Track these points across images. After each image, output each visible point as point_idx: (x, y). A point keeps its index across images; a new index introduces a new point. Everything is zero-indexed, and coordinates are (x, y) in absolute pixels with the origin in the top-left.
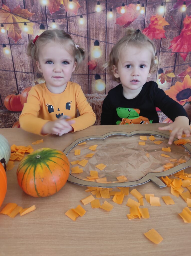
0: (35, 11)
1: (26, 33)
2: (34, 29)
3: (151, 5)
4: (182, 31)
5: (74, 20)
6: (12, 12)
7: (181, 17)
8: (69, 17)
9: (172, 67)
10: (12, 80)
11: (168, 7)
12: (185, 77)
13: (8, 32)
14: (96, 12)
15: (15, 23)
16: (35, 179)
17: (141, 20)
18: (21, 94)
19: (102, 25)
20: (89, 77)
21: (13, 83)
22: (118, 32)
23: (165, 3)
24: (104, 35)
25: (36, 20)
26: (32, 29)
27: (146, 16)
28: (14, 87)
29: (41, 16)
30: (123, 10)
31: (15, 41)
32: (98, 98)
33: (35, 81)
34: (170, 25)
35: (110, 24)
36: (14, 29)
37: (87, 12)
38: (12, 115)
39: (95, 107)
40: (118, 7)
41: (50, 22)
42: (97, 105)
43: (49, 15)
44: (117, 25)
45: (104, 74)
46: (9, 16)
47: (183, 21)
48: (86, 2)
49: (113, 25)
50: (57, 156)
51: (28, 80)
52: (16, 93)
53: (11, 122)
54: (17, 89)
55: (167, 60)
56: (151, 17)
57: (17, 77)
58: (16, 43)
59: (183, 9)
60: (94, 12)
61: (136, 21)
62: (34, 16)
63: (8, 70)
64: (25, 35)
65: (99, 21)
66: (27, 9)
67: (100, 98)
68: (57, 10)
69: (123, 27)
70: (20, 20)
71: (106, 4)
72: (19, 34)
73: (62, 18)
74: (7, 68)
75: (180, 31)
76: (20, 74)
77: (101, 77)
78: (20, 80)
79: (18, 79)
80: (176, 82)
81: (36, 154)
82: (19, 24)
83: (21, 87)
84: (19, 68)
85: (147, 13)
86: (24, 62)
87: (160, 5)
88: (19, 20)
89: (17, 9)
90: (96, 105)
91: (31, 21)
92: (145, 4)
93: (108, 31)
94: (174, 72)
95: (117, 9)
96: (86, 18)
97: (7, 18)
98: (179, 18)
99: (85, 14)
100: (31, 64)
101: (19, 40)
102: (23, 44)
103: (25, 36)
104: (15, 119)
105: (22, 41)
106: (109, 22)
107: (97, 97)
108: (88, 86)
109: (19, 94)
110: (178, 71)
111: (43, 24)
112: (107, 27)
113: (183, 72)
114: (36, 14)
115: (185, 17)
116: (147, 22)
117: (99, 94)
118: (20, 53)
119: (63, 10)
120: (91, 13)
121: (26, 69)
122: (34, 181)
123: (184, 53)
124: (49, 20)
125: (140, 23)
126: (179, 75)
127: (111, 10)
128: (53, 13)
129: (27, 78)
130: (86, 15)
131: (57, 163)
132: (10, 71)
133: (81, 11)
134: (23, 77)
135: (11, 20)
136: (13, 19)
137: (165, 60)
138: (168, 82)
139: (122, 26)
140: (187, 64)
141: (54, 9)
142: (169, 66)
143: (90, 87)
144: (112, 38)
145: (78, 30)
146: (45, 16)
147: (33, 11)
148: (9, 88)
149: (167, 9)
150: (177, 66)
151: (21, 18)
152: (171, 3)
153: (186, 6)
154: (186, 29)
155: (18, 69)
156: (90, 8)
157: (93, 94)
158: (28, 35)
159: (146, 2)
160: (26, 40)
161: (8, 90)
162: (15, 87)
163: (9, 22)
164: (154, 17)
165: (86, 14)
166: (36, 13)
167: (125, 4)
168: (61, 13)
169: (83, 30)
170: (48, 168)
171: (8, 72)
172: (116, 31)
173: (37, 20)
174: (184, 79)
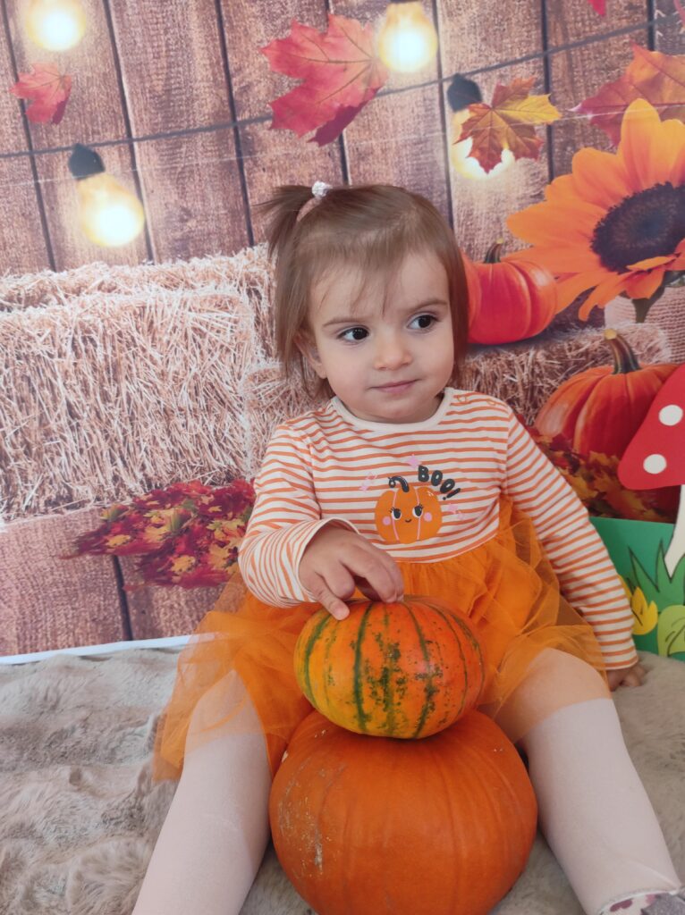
9: (527, 59)
12: (625, 117)
20: (34, 167)
32: (109, 291)
39: (105, 348)
42: (108, 332)
45: (119, 142)
55: (487, 20)
67: (121, 285)
77: (106, 160)
80: (576, 150)
90: (105, 334)
94: (547, 90)
107: (102, 283)
108: (39, 221)
110: (572, 82)
113: (609, 85)
117: (110, 266)
126: (586, 108)
137: (472, 19)
138: (525, 155)
140: (619, 32)
142: (511, 58)
143: (50, 225)
150: (557, 49)
157: (76, 271)
174: (624, 127)
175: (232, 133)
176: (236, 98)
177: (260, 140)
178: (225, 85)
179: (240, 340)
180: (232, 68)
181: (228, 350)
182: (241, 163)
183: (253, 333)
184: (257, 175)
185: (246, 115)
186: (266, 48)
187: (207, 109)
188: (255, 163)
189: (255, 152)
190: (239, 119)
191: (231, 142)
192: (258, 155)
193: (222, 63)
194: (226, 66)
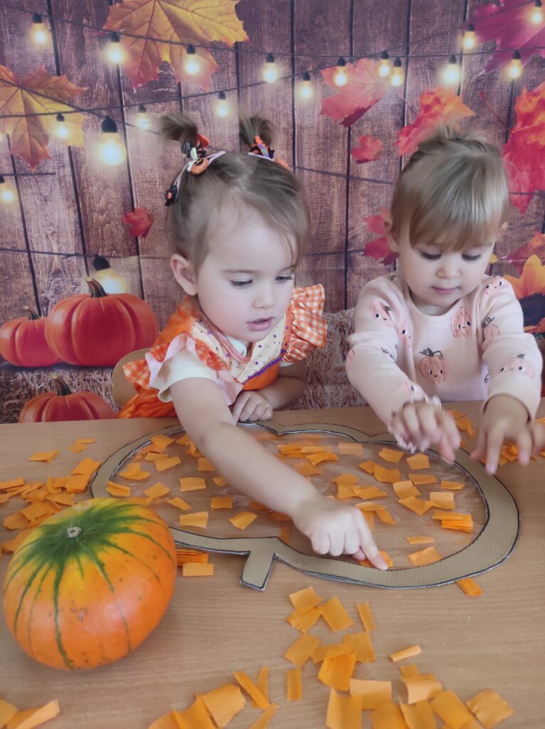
0: (88, 81)
1: (62, 143)
2: (85, 131)
3: (421, 63)
4: (514, 132)
5: (200, 106)
6: (22, 85)
7: (509, 94)
8: (187, 98)
10: (20, 276)
11: (470, 65)
12: (526, 263)
13: (11, 140)
14: (264, 83)
15: (31, 116)
16: (59, 614)
17: (394, 103)
18: (47, 315)
19: (281, 117)
21: (24, 285)
22: (327, 139)
23: (461, 54)
24: (287, 145)
25: (90, 105)
26: (81, 131)
27: (407, 92)
28: (26, 296)
29: (107, 93)
30: (341, 77)
31: (29, 165)
33: (90, 280)
34: (478, 117)
35: (304, 116)
36: (28, 131)
37: (238, 84)
38: (20, 376)
40: (328, 69)
41: (130, 111)
43: (130, 91)
44: (325, 118)
46: (13, 95)
47: (515, 104)
48: (235, 55)
49: (314, 118)
50: (136, 527)
51: (68, 275)
52: (31, 312)
53: (18, 397)
54: (34, 301)
56: (422, 95)
57: (34, 268)
58: (34, 170)
59: (514, 70)
60: (259, 82)
61: (380, 105)
62: (85, 96)
63: (9, 248)
64: (60, 148)
65: (272, 108)
66: (65, 76)
68: (153, 79)
69: (341, 123)
70: (47, 106)
71: (293, 60)
72: (41, 145)
73: (165, 101)
74: (6, 243)
75: (507, 133)
76: (45, 258)
78: (45, 276)
79: (39, 274)
81: (67, 524)
82: (43, 116)
83: (48, 296)
84: (42, 242)
85: (410, 83)
86: (56, 226)
87: (447, 61)
88: (42, 105)
89: (38, 76)
91: (77, 108)
92: (403, 61)
93: (301, 136)
95: (325, 73)
96: (236, 98)
97: (8, 101)
98: (502, 98)
99: (233, 89)
100: (76, 230)
101: (42, 162)
102: (54, 174)
103: (59, 151)
104: (30, 390)
105: (50, 166)
106: (300, 111)
109: (40, 315)
110: (506, 245)
111: (111, 117)
112: (296, 123)
113: (522, 248)
114: (91, 91)
115: (519, 94)
116: (411, 109)
118: (46, 200)
119: (170, 79)
120: (251, 86)
121: (63, 244)
122: (56, 619)
123: (521, 194)
124: (129, 105)
125: (390, 111)
126: (509, 257)
127: (307, 78)
128: (140, 85)
129: (65, 272)
130: (236, 91)
131: (132, 555)
132: (14, 250)
133: (222, 81)
134: (53, 269)
135: (19, 108)
136: (26, 103)
139: (339, 121)
140: (530, 225)
141: (142, 75)
144: (312, 153)
145: (212, 134)
146: (116, 94)
147: (83, 81)
148: (12, 301)
149: (466, 71)
151: (48, 100)
152: (477, 56)
153: (523, 62)
154: (523, 126)
155: (40, 245)
156: (246, 72)
158: (69, 148)
159: (408, 53)
160: (63, 161)
161: (8, 305)
162: (29, 296)
163: (14, 114)
164: (432, 94)
165: (235, 89)
166: (92, 86)
167: (347, 59)
168: (162, 85)
169: (227, 131)
170: (101, 574)
171: (10, 255)
172: (324, 136)
173: (95, 105)
174: (525, 268)
175: (344, 256)
176: (349, 240)
177: (357, 260)
178: (345, 234)
179: (332, 351)
180: (349, 227)
181: (325, 356)
182: (346, 270)
183: (338, 348)
184: (353, 276)
185: (352, 249)
186: (367, 219)
187: (334, 245)
188: (353, 270)
189: (354, 266)
190: (349, 250)
191: (343, 260)
192: (355, 267)
193: (345, 224)
194: (347, 225)
